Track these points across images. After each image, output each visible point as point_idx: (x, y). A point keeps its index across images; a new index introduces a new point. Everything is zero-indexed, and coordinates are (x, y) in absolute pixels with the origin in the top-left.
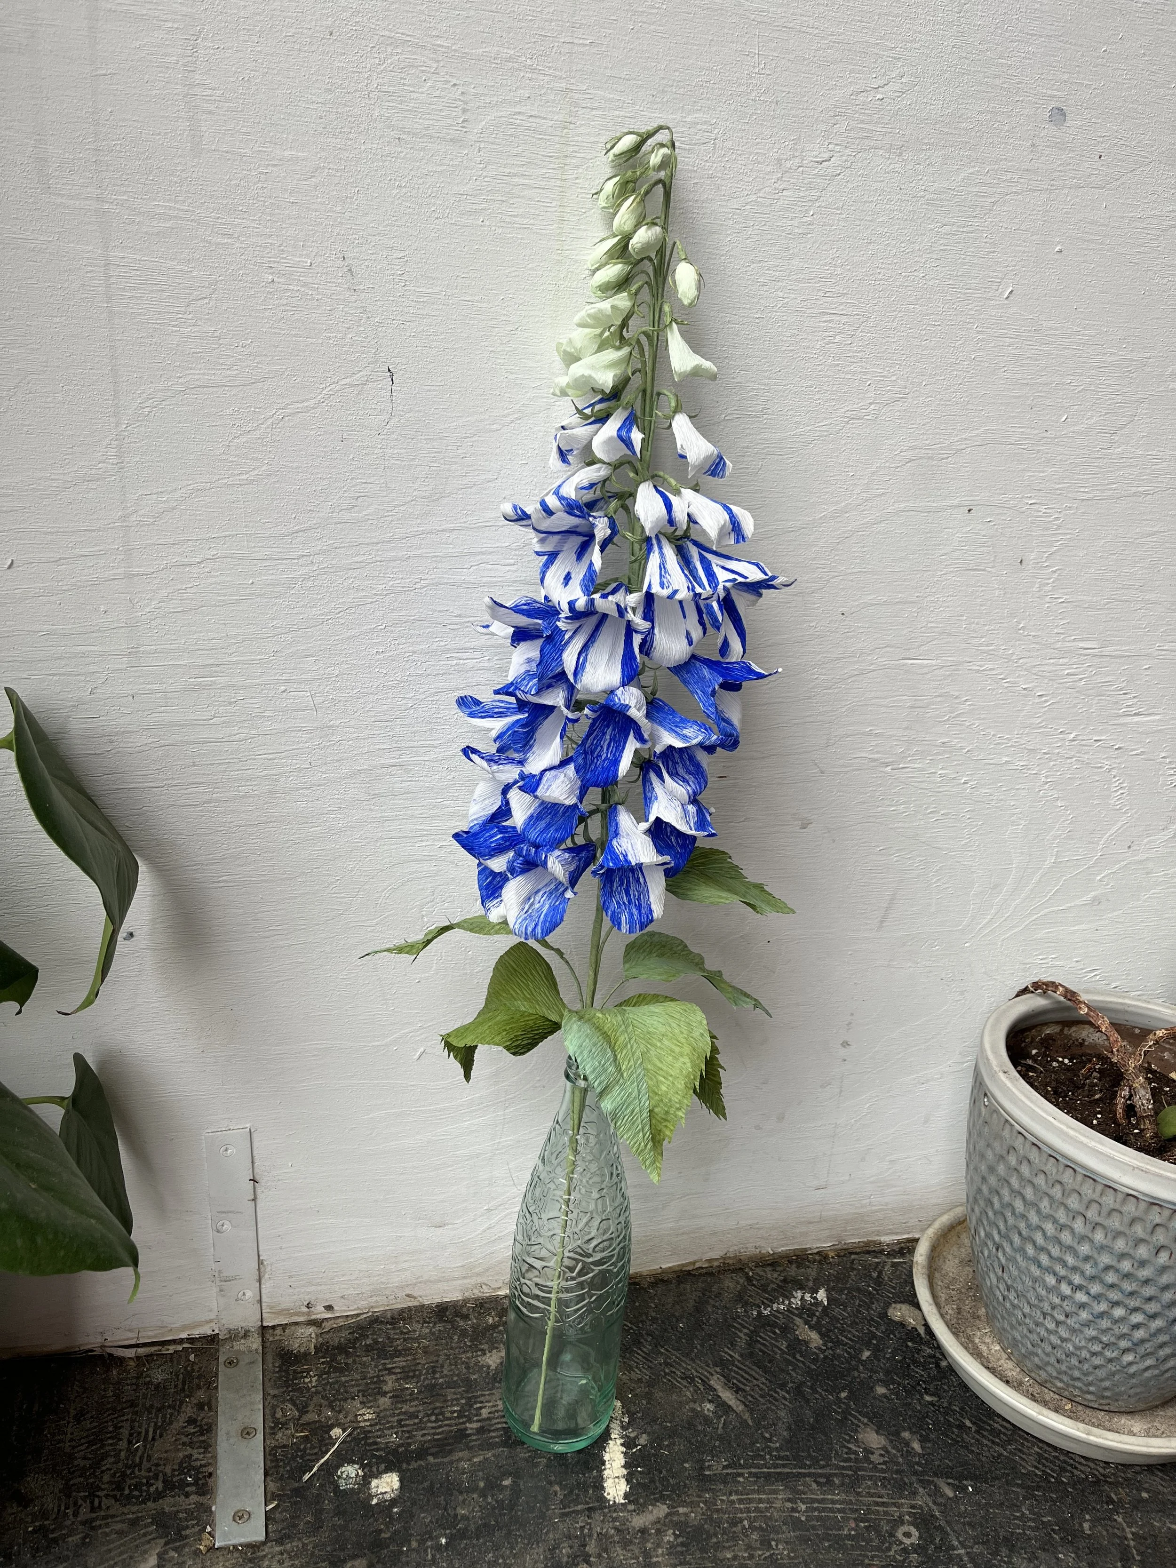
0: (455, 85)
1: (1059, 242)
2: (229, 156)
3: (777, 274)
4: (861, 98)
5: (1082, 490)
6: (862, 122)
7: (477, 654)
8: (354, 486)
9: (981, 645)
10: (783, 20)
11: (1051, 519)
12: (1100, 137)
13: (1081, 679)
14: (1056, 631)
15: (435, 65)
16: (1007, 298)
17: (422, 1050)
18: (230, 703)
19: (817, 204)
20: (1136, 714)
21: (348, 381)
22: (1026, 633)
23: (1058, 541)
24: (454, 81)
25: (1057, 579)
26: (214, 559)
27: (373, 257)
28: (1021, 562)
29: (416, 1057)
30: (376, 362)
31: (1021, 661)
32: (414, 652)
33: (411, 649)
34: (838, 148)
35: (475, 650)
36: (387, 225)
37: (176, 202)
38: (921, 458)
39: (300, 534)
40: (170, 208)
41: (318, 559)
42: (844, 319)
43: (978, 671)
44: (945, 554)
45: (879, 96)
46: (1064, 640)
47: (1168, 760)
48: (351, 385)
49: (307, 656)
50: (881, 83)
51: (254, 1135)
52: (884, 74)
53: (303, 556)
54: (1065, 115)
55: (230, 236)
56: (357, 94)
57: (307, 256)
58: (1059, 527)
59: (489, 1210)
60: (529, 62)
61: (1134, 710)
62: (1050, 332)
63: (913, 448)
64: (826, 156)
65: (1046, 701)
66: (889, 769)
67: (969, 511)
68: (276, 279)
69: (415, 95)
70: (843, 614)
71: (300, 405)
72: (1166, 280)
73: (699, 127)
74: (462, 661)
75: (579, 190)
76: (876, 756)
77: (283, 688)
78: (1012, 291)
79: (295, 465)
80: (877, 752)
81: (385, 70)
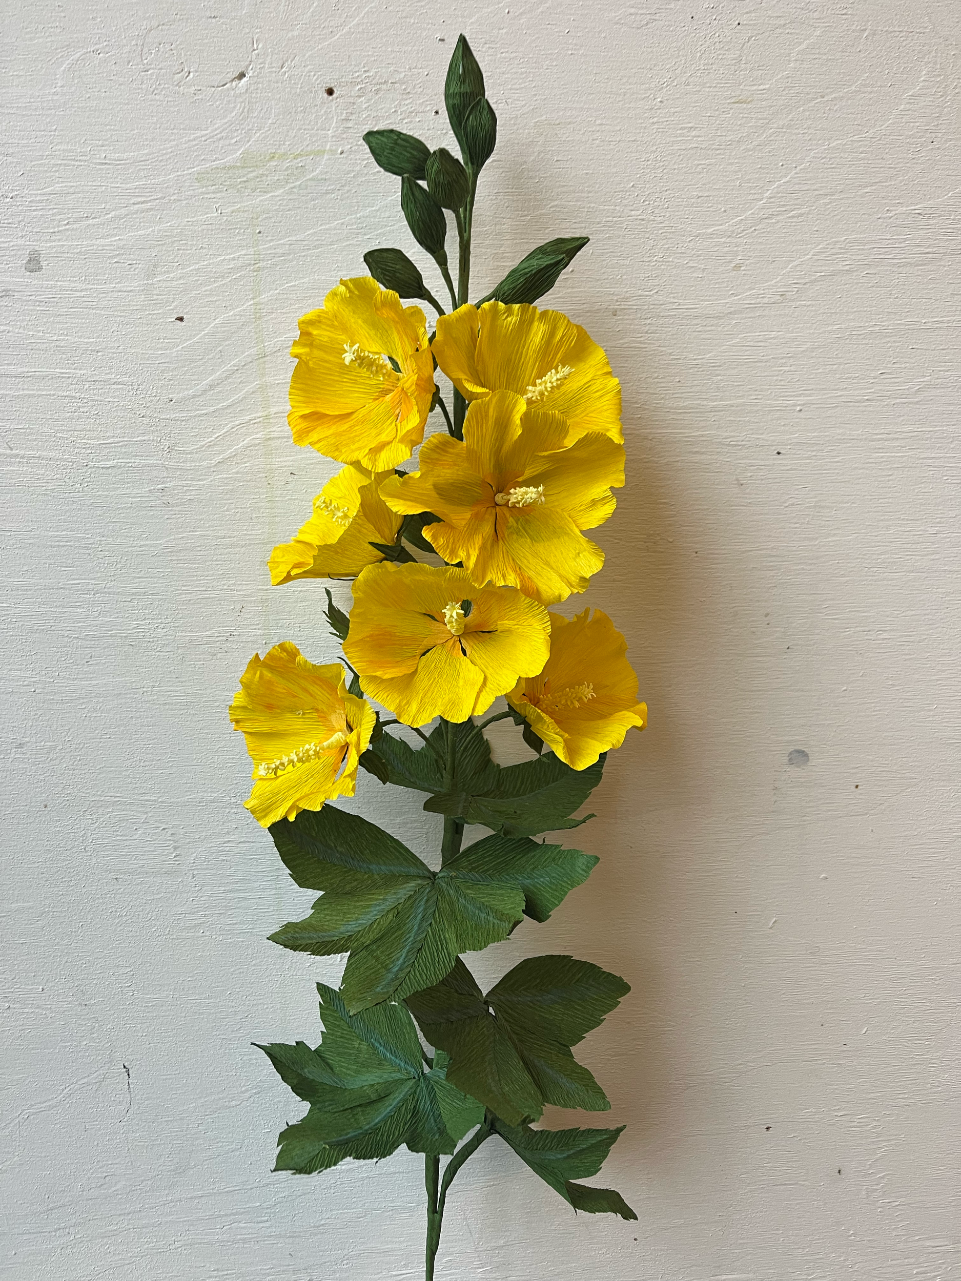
0: (164, 829)
5: (901, 1096)
8: (100, 1168)
15: (145, 816)
16: (771, 928)
21: (86, 1080)
23: (882, 1148)
28: (839, 1171)
30: (111, 1062)
36: (112, 949)
44: (747, 1173)
48: (89, 1084)
53: (59, 1229)
54: (807, 755)
56: (74, 850)
57: (38, 984)
60: (233, 800)
67: (768, 1128)
68: (11, 1006)
69: (129, 842)
70: (635, 1240)
73: (409, 825)
75: (294, 894)
79: (43, 1155)
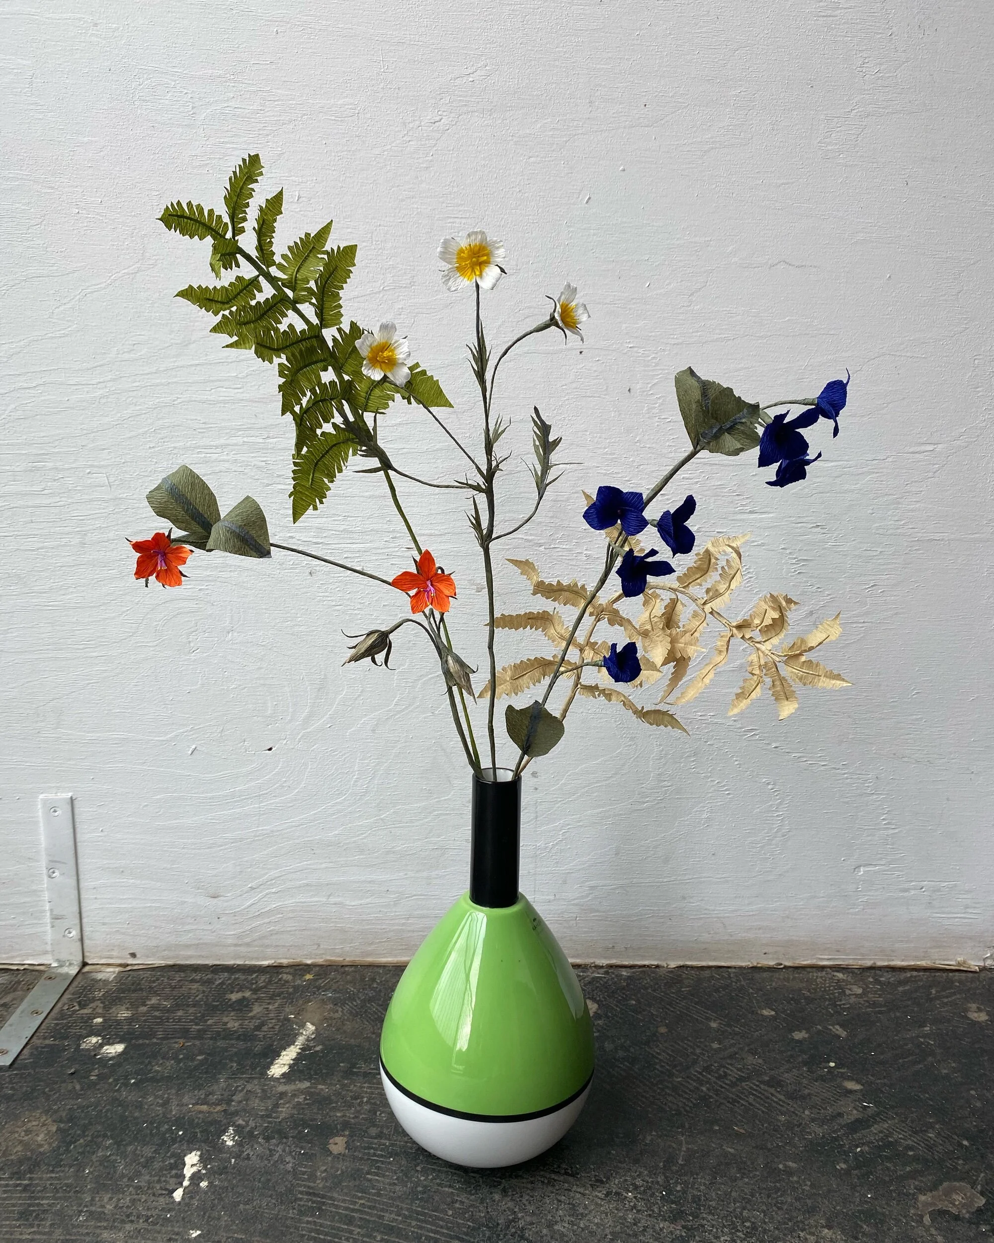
1: (621, 164)
2: (52, 142)
3: (411, 193)
4: (458, 82)
6: (460, 96)
7: (219, 450)
9: (606, 454)
10: (397, 39)
11: (650, 358)
12: (643, 92)
13: (697, 483)
14: (667, 444)
17: (194, 747)
18: (55, 480)
19: (435, 149)
20: (751, 512)
22: (642, 446)
24: (186, 91)
25: (662, 404)
26: (44, 384)
27: (140, 195)
29: (190, 752)
31: (642, 467)
32: (175, 448)
33: (173, 445)
34: (445, 114)
35: (217, 447)
37: (21, 170)
38: (536, 315)
39: (98, 368)
40: (18, 174)
41: (109, 384)
42: (464, 221)
43: (605, 475)
45: (471, 79)
46: (675, 451)
47: (788, 551)
49: (104, 449)
50: (470, 71)
51: (76, 802)
52: (473, 65)
55: (52, 188)
58: (657, 365)
59: (252, 888)
61: (748, 509)
62: (626, 225)
63: (529, 307)
64: (438, 118)
65: (668, 499)
66: (542, 548)
71: (96, 287)
72: (714, 186)
74: (208, 455)
76: (530, 538)
77: (88, 471)
78: (589, 198)
80: (531, 535)
81: (143, 88)
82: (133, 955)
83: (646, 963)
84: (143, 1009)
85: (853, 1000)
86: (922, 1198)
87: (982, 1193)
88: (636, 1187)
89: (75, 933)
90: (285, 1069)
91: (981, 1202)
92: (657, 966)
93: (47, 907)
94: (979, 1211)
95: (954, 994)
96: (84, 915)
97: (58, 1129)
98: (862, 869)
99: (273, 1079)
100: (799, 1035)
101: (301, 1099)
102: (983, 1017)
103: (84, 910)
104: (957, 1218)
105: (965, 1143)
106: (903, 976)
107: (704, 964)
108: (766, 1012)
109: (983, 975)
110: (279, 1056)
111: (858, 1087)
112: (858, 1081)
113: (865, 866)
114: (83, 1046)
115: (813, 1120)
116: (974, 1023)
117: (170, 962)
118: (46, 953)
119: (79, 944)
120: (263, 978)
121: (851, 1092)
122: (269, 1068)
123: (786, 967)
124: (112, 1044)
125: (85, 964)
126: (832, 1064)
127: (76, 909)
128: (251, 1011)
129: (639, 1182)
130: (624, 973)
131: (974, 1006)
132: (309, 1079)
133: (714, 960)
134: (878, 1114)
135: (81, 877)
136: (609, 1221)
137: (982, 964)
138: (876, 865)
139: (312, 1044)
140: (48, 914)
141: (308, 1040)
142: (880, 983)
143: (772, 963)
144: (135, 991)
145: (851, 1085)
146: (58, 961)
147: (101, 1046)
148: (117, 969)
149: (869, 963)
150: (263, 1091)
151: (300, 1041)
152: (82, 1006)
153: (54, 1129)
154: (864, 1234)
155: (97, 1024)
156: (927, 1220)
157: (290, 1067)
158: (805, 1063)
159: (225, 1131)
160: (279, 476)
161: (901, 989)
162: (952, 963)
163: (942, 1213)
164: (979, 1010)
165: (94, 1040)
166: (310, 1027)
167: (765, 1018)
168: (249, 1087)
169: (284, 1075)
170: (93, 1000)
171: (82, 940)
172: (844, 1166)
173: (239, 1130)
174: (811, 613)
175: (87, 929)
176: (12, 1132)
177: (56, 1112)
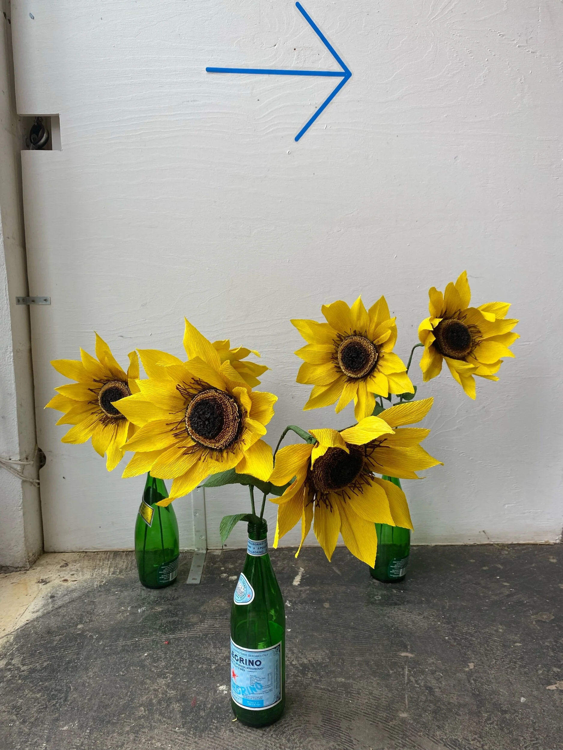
4: (348, 216)
6: (348, 221)
19: (339, 241)
34: (342, 228)
45: (352, 215)
82: (226, 545)
83: (423, 544)
84: (237, 564)
85: (505, 556)
86: (532, 617)
87: (553, 615)
88: (433, 615)
89: (203, 537)
90: (299, 583)
91: (553, 617)
92: (427, 546)
93: (194, 528)
94: (553, 620)
95: (544, 553)
96: (208, 530)
97: (228, 602)
98: (506, 506)
99: (295, 586)
100: (485, 568)
101: (308, 592)
102: (555, 561)
103: (207, 528)
104: (545, 622)
105: (548, 601)
106: (524, 547)
107: (445, 544)
108: (471, 561)
109: (555, 546)
110: (294, 578)
111: (508, 584)
112: (508, 583)
113: (507, 504)
114: (222, 577)
115: (493, 595)
116: (551, 563)
117: (239, 548)
118: (192, 545)
119: (205, 541)
120: (277, 553)
121: (506, 586)
122: (292, 582)
123: (478, 545)
124: (232, 576)
125: (207, 549)
126: (498, 577)
127: (204, 528)
128: (277, 564)
129: (434, 614)
130: (415, 548)
131: (551, 557)
132: (308, 585)
133: (450, 542)
134: (516, 592)
135: (207, 515)
136: (426, 625)
137: (555, 542)
138: (512, 504)
139: (305, 574)
140: (194, 530)
141: (303, 573)
142: (515, 550)
143: (472, 543)
144: (231, 558)
145: (506, 584)
146: (198, 548)
147: (228, 577)
148: (220, 551)
149: (510, 542)
150: (293, 590)
151: (300, 573)
152: (214, 564)
153: (226, 602)
154: (513, 627)
155: (223, 570)
156: (534, 623)
157: (300, 582)
158: (488, 577)
159: (286, 602)
160: (281, 362)
161: (523, 552)
162: (543, 542)
163: (539, 621)
164: (553, 558)
165: (225, 575)
166: (302, 570)
167: (471, 562)
168: (288, 588)
169: (299, 584)
170: (217, 562)
171: (206, 540)
172: (505, 608)
173: (290, 601)
174: (484, 407)
175: (208, 536)
176: (213, 603)
177: (224, 597)
